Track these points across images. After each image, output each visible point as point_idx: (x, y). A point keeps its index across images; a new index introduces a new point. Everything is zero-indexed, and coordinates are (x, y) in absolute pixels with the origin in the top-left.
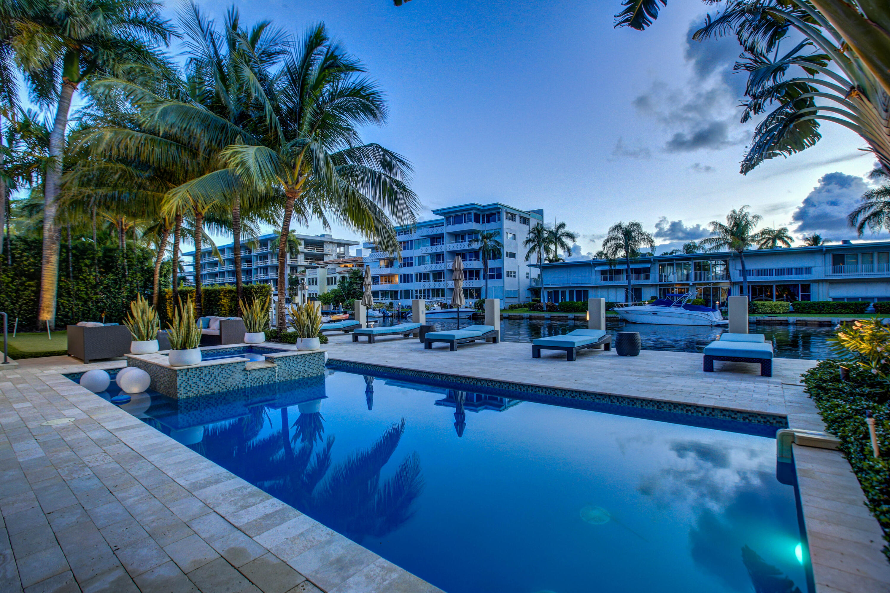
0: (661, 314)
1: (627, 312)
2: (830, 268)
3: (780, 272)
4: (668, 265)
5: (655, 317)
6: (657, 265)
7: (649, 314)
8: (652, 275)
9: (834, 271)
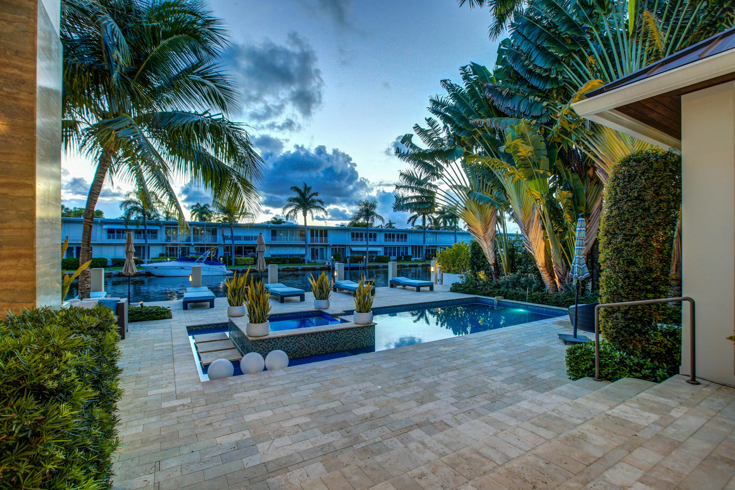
0: (187, 268)
1: (156, 268)
2: (270, 237)
3: (247, 238)
4: (173, 228)
5: (182, 271)
6: (164, 229)
7: (177, 269)
8: (159, 235)
9: (272, 240)
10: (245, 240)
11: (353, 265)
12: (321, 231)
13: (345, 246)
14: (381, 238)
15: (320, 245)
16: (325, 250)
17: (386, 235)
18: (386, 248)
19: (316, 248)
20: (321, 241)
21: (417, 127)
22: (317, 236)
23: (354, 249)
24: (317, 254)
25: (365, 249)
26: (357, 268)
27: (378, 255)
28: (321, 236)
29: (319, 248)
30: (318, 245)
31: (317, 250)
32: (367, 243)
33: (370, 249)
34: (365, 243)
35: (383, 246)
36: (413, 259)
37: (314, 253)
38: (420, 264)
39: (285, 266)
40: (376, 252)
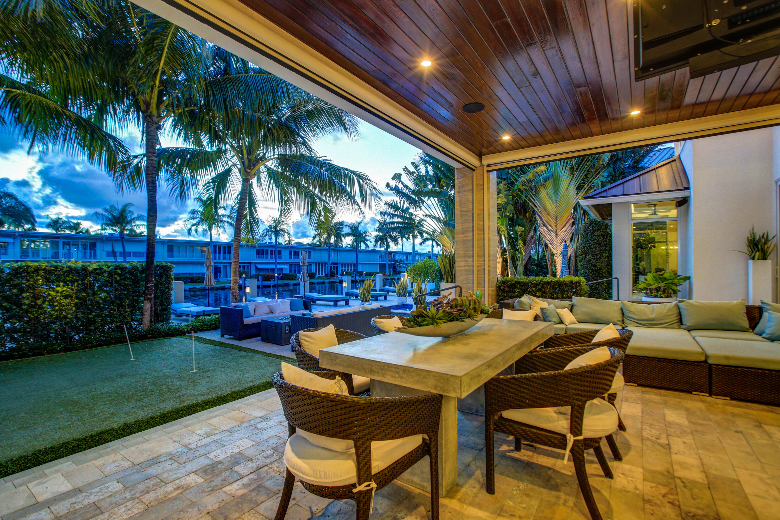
2: (166, 254)
6: (19, 241)
10: (134, 256)
11: (265, 283)
12: (224, 248)
13: (250, 263)
14: (286, 254)
15: (224, 263)
16: (228, 269)
17: (291, 252)
18: (291, 265)
19: (219, 265)
20: (224, 258)
21: (406, 169)
22: (220, 252)
23: (260, 266)
24: (220, 272)
25: (273, 267)
26: (269, 286)
27: (284, 272)
28: (224, 252)
29: (222, 266)
30: (221, 263)
31: (220, 268)
32: (276, 260)
33: (279, 267)
34: (273, 260)
35: (288, 263)
36: (317, 276)
37: (217, 272)
38: (327, 281)
39: (191, 286)
40: (281, 270)
